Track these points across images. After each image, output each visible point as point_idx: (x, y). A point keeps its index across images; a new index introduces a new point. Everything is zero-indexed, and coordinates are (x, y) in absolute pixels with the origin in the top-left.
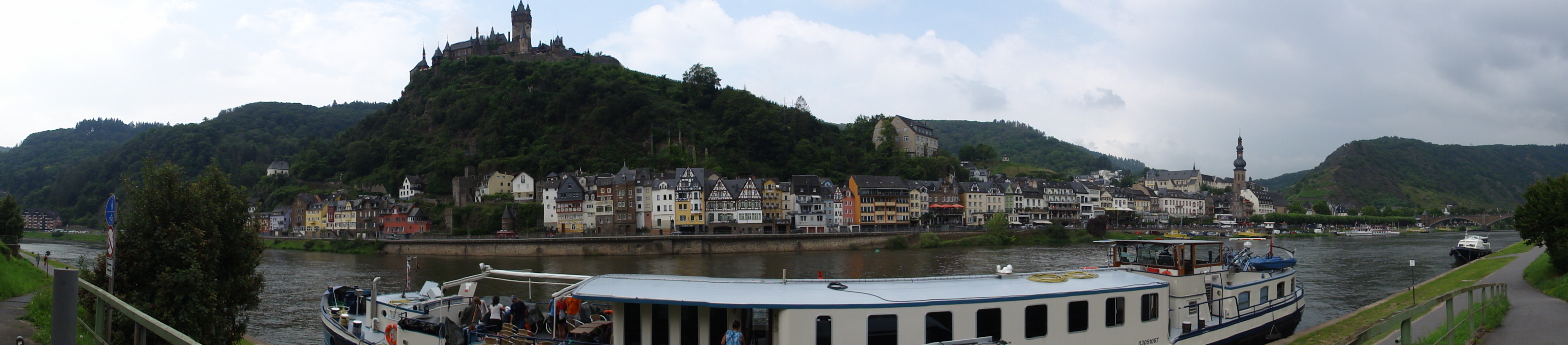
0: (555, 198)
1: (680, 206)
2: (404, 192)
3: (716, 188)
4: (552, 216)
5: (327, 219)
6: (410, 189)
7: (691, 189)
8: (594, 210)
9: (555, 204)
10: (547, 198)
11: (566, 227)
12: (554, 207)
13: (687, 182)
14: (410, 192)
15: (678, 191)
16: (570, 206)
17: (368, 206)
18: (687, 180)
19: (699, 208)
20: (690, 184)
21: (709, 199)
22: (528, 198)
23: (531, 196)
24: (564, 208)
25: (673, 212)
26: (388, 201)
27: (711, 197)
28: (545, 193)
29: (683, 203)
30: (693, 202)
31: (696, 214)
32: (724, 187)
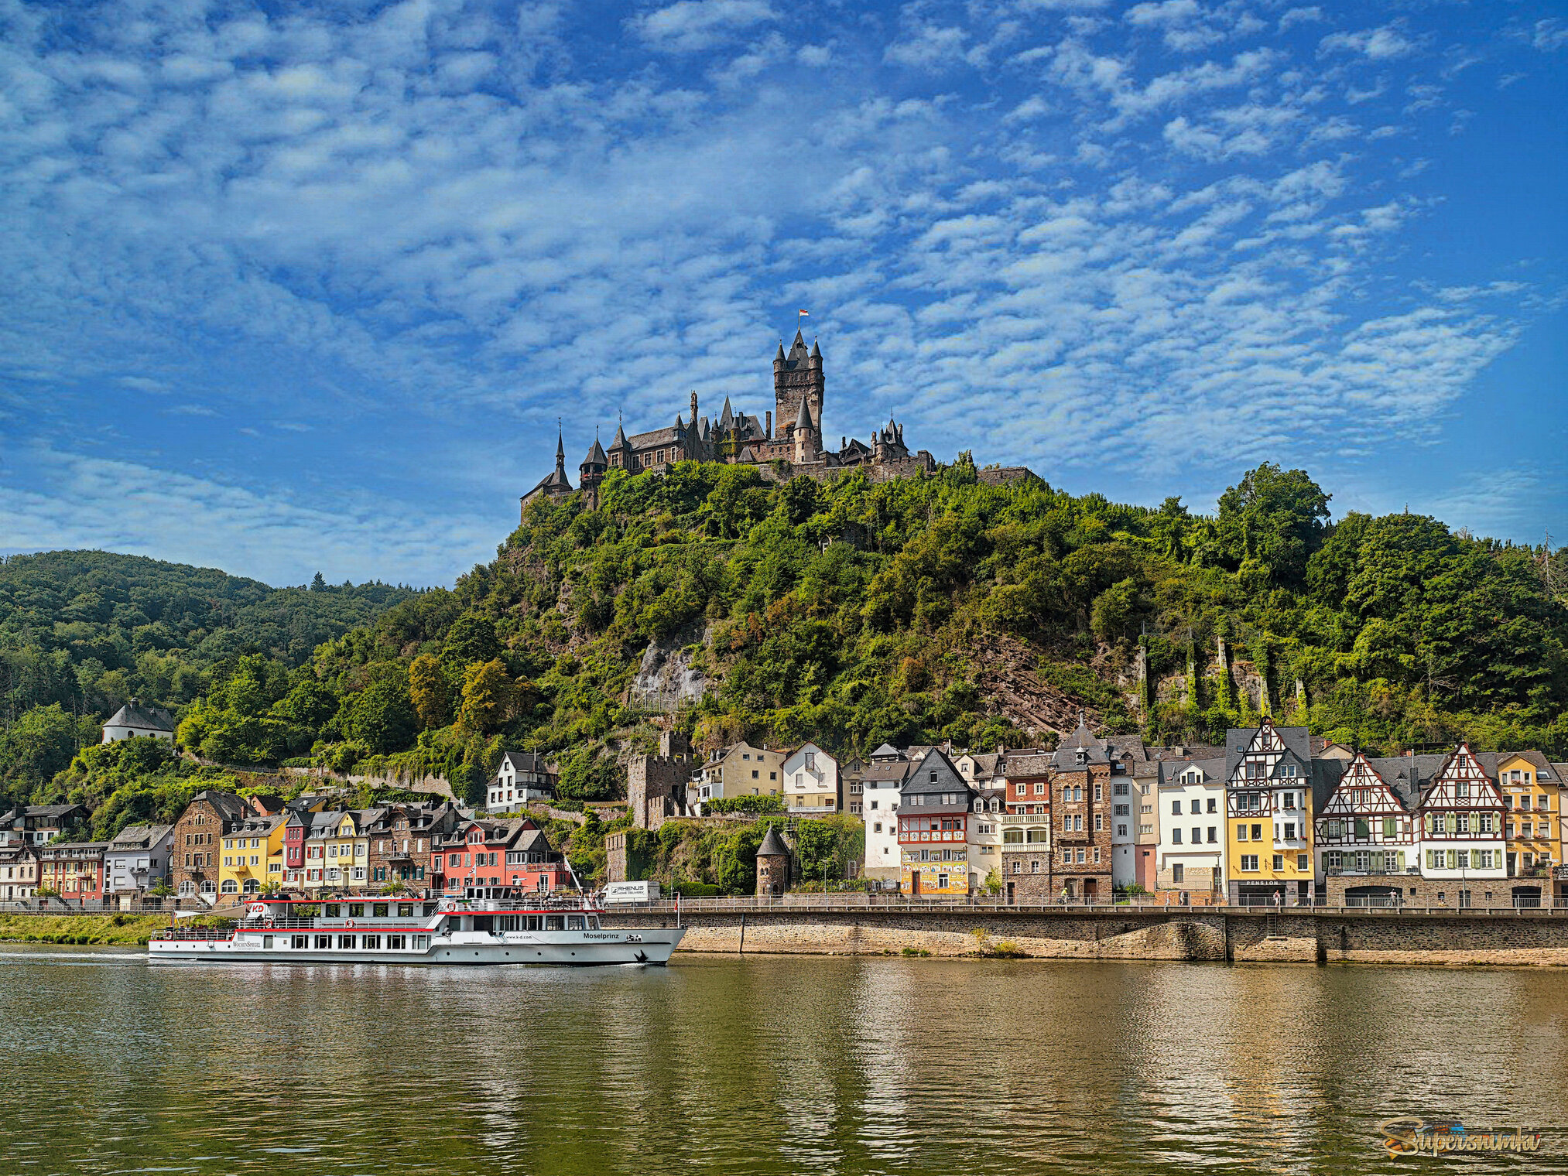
0: (894, 807)
1: (1242, 828)
2: (500, 793)
3: (1349, 780)
4: (886, 851)
5: (282, 860)
6: (518, 785)
7: (1276, 782)
8: (998, 839)
9: (895, 823)
10: (875, 805)
11: (923, 879)
12: (893, 830)
13: (1263, 764)
14: (515, 793)
15: (1235, 791)
16: (934, 828)
17: (403, 825)
18: (1261, 758)
19: (1297, 834)
20: (1270, 771)
21: (1327, 811)
22: (823, 809)
23: (829, 802)
24: (920, 832)
25: (1220, 846)
26: (456, 814)
27: (1333, 806)
28: (869, 795)
29: (1249, 822)
30: (1281, 818)
31: (1289, 852)
32: (1374, 779)
